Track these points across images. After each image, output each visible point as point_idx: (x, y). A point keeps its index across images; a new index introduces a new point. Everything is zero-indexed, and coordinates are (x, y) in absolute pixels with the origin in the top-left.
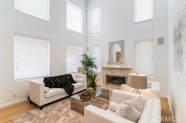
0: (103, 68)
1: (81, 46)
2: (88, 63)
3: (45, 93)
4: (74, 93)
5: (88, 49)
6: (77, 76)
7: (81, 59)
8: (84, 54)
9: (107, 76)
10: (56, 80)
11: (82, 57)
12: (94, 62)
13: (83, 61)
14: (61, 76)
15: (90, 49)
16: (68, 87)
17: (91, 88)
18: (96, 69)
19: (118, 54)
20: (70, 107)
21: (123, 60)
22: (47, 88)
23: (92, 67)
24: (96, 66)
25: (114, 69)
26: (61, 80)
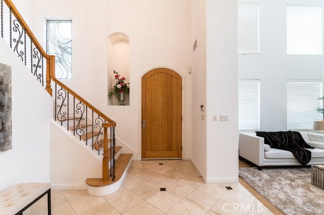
3: (265, 151)
4: (310, 163)
10: (274, 138)
14: (281, 133)
16: (298, 152)
22: (267, 146)
26: (282, 139)
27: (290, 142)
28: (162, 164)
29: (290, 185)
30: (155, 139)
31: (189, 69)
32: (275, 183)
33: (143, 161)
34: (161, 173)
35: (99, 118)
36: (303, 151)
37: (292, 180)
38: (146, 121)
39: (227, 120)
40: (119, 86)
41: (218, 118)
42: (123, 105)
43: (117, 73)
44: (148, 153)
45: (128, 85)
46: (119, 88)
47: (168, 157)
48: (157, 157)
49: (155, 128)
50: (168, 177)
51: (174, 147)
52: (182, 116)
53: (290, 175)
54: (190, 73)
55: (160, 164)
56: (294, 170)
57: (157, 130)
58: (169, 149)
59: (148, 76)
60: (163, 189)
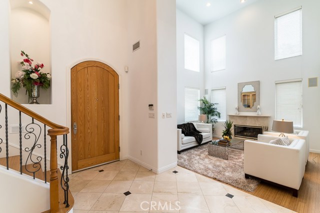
0: (230, 116)
1: (199, 89)
2: (208, 110)
3: (182, 139)
4: (203, 142)
5: (206, 92)
6: (199, 125)
7: (199, 104)
8: (203, 99)
9: (235, 127)
11: (199, 102)
12: (216, 109)
13: (201, 108)
15: (209, 91)
17: (226, 137)
18: (220, 117)
19: (244, 96)
20: (207, 153)
21: (258, 106)
23: (213, 115)
24: (219, 114)
25: (246, 117)
26: (186, 129)
27: (190, 130)
28: (102, 171)
29: (200, 159)
30: (89, 143)
31: (126, 68)
32: (193, 160)
33: (75, 174)
34: (110, 179)
35: (33, 123)
36: (199, 135)
37: (199, 156)
38: (77, 124)
39: (171, 117)
40: (34, 76)
41: (165, 115)
42: (37, 103)
43: (27, 56)
44: (80, 163)
45: (48, 76)
46: (34, 78)
47: (105, 161)
48: (92, 164)
49: (89, 131)
50: (120, 180)
51: (111, 149)
52: (119, 116)
53: (196, 152)
54: (127, 72)
55: (100, 171)
56: (196, 149)
57: (91, 133)
58: (106, 152)
59: (79, 68)
60: (127, 193)
